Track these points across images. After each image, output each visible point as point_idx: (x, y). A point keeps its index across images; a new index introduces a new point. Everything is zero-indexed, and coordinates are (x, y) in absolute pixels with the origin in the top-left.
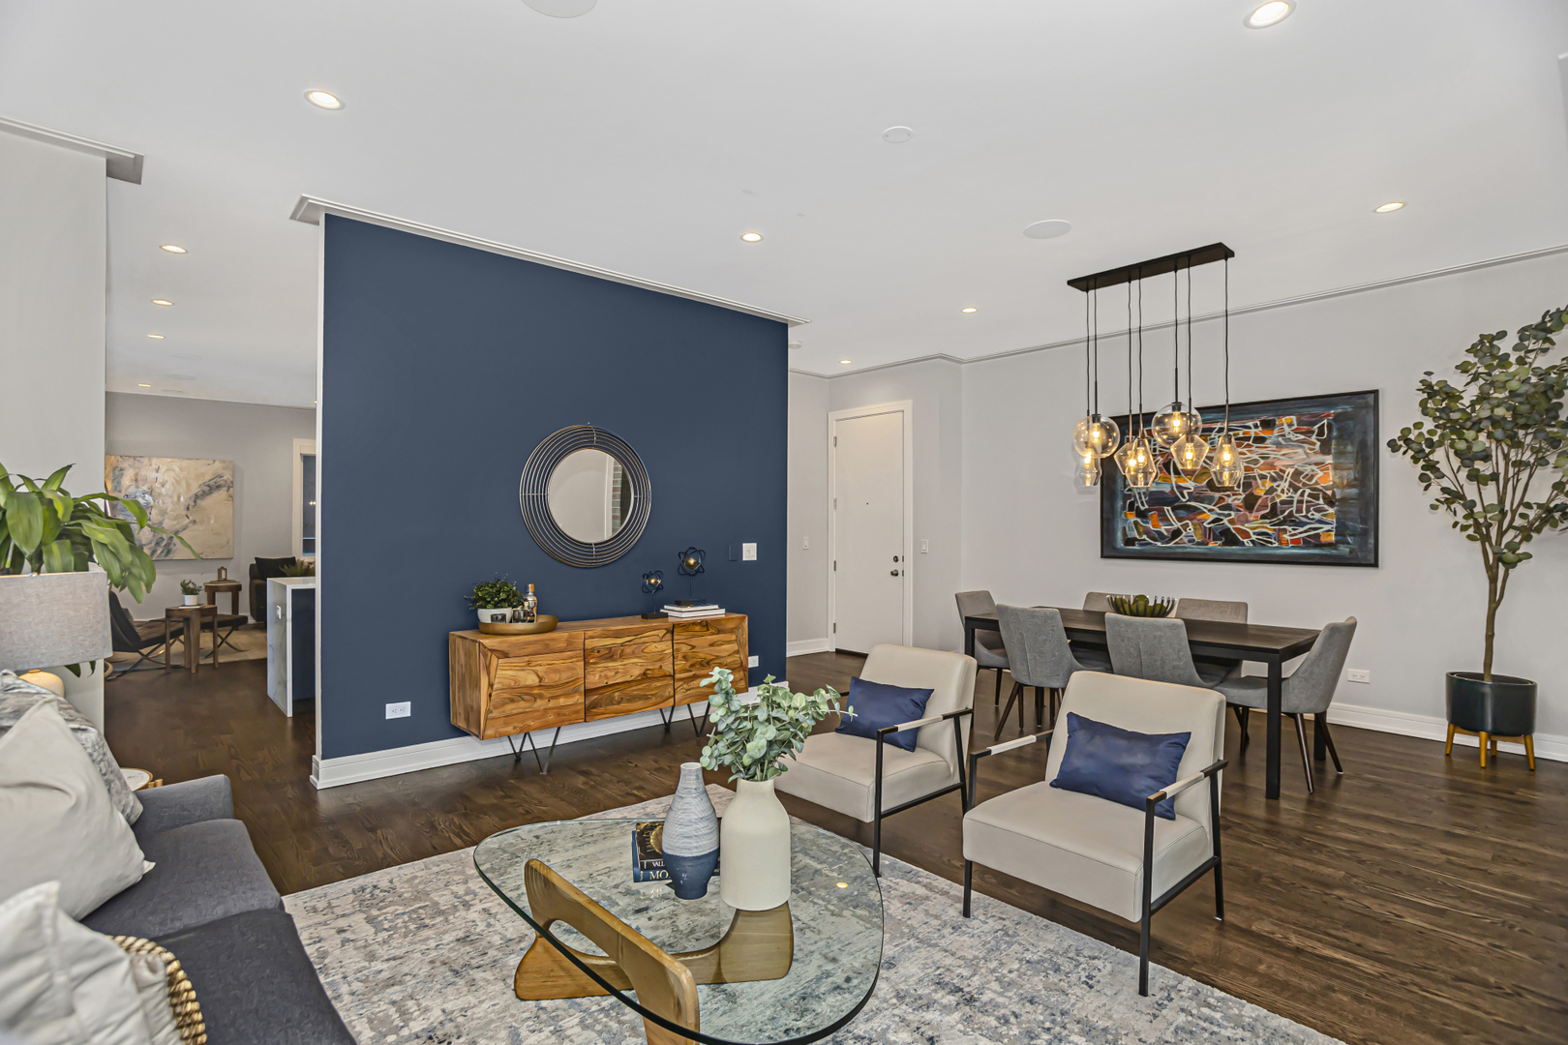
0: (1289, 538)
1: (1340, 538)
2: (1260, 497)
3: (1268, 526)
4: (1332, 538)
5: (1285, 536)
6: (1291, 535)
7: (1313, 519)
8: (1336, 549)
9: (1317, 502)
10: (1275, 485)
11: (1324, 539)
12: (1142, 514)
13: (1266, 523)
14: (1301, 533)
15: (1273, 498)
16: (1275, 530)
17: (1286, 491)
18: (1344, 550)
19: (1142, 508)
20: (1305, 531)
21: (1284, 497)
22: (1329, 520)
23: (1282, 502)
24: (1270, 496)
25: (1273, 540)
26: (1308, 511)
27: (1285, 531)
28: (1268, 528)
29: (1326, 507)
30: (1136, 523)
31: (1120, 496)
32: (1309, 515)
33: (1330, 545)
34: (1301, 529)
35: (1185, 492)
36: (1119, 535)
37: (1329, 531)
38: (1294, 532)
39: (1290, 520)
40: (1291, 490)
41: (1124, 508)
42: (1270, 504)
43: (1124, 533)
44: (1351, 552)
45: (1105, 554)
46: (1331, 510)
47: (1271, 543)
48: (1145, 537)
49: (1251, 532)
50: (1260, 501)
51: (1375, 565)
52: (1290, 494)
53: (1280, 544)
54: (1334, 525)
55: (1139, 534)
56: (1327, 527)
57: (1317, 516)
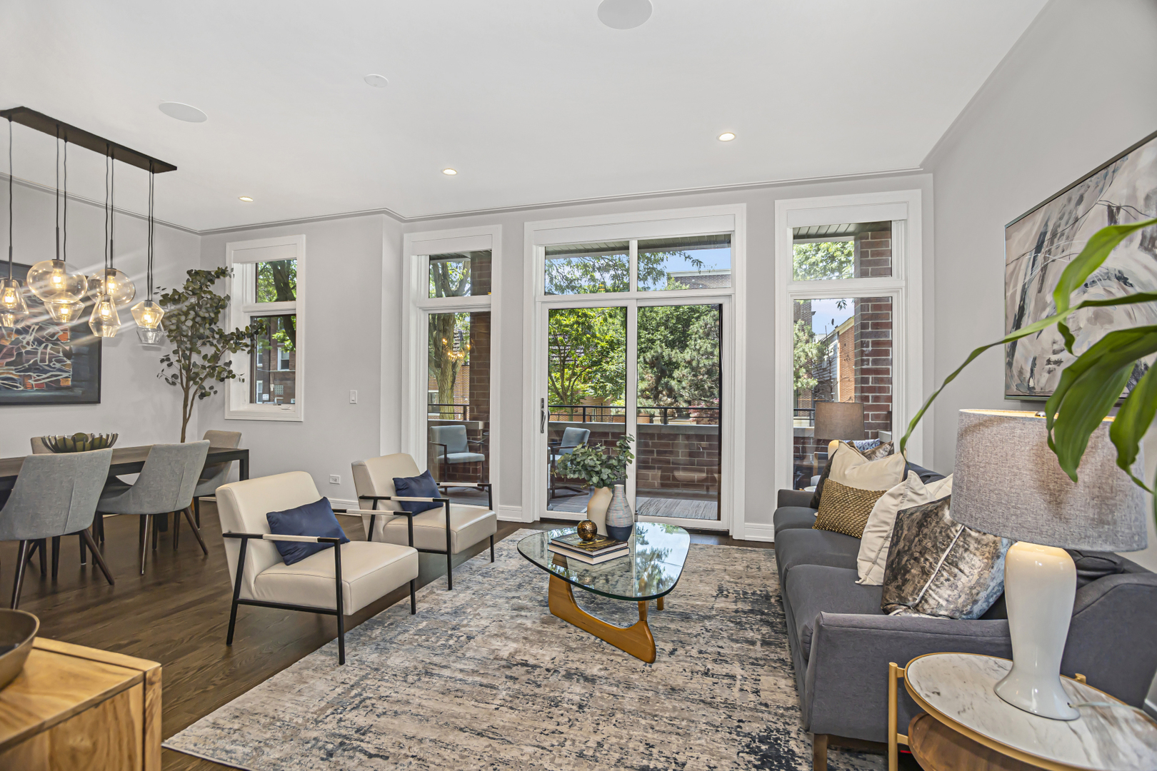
0: (34, 383)
1: (75, 383)
2: (5, 346)
3: (14, 372)
4: (70, 383)
5: (30, 381)
6: (35, 381)
7: (54, 368)
8: (71, 391)
9: (58, 355)
10: (21, 337)
11: (63, 384)
13: (12, 370)
14: (44, 378)
15: (19, 349)
16: (20, 376)
17: (31, 343)
18: (78, 392)
20: (48, 378)
21: (29, 348)
22: (67, 369)
23: (27, 353)
24: (16, 347)
25: (18, 385)
26: (50, 361)
27: (30, 377)
28: (13, 374)
29: (65, 359)
32: (51, 364)
33: (67, 388)
34: (44, 376)
37: (67, 377)
38: (38, 378)
39: (35, 368)
40: (36, 343)
42: (15, 354)
44: (83, 393)
46: (69, 362)
47: (17, 387)
50: (5, 350)
51: (99, 402)
52: (34, 347)
53: (26, 388)
54: (71, 373)
56: (65, 375)
57: (58, 365)
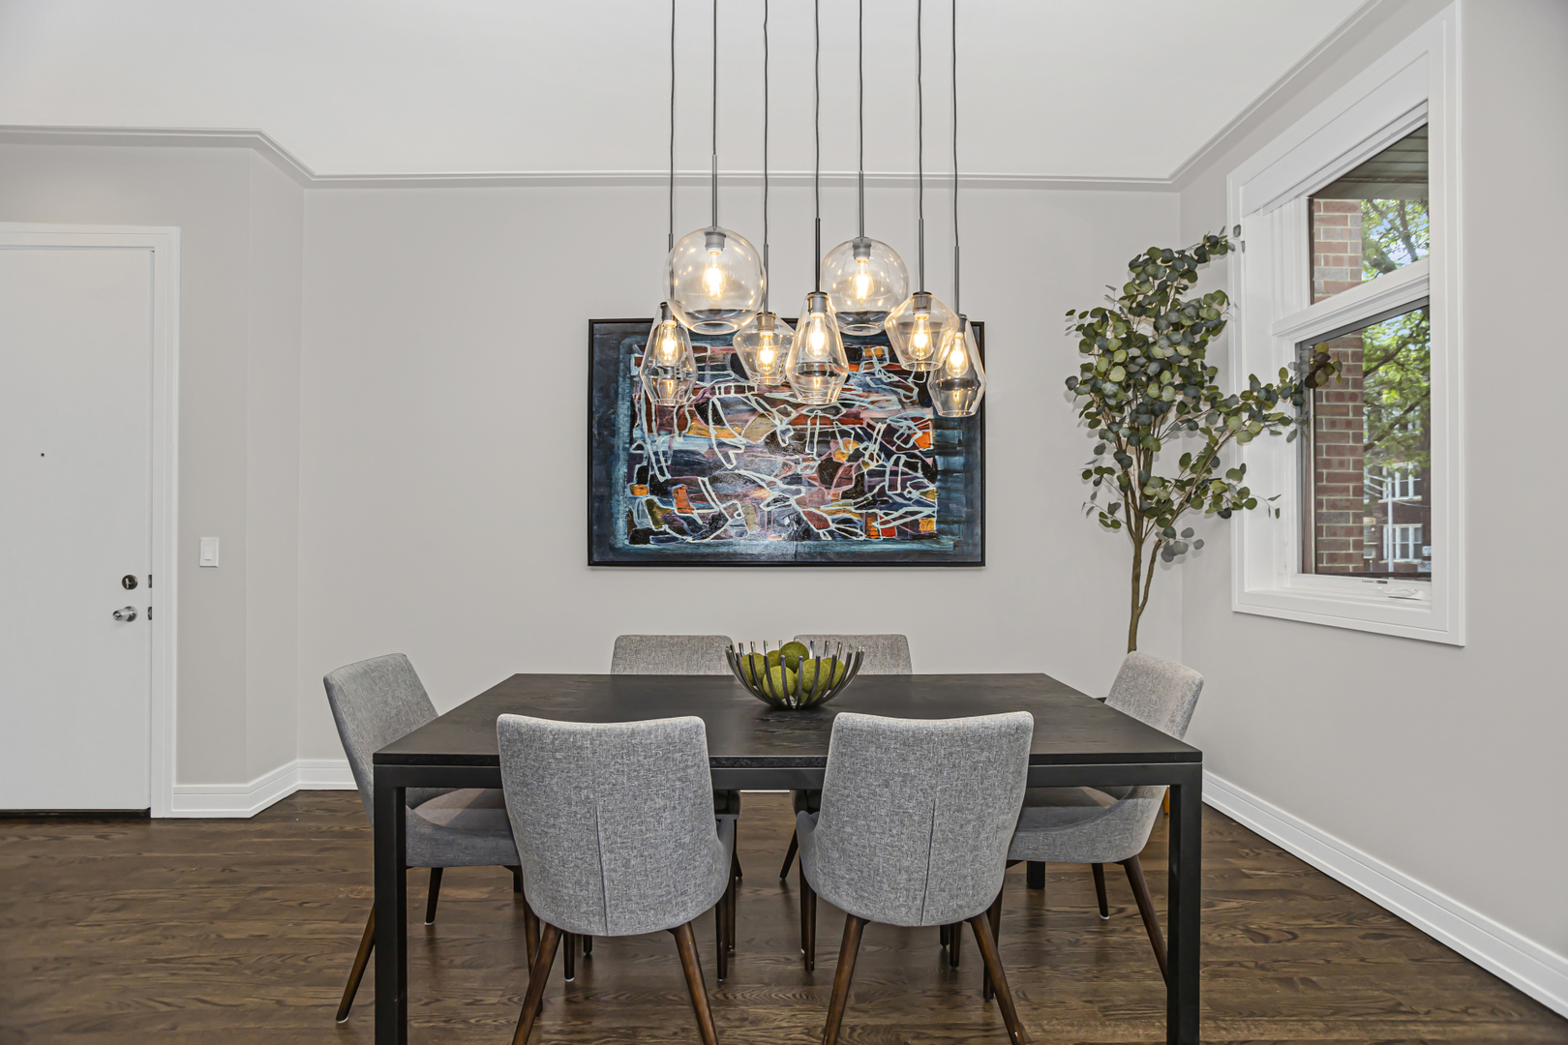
0: (880, 527)
1: (942, 526)
2: (839, 465)
3: (852, 509)
4: (934, 527)
5: (874, 524)
6: (882, 523)
7: (910, 499)
8: (938, 543)
9: (915, 474)
10: (861, 447)
11: (924, 529)
12: (659, 489)
13: (851, 505)
14: (895, 519)
15: (859, 468)
16: (861, 515)
17: (875, 456)
18: (948, 542)
19: (661, 479)
20: (901, 517)
21: (873, 465)
22: (929, 500)
23: (871, 473)
24: (855, 464)
25: (859, 531)
26: (904, 488)
27: (874, 516)
28: (852, 512)
29: (926, 481)
30: (650, 504)
31: (623, 456)
32: (905, 493)
33: (931, 536)
34: (896, 514)
35: (731, 453)
36: (621, 524)
37: (929, 516)
38: (886, 518)
39: (881, 500)
40: (883, 456)
41: (629, 478)
42: (854, 477)
43: (631, 523)
44: (955, 546)
45: (596, 558)
46: (932, 487)
47: (856, 534)
48: (665, 527)
49: (829, 519)
50: (840, 471)
51: (982, 563)
52: (881, 462)
53: (869, 536)
54: (936, 509)
55: (656, 522)
56: (927, 511)
57: (916, 494)
